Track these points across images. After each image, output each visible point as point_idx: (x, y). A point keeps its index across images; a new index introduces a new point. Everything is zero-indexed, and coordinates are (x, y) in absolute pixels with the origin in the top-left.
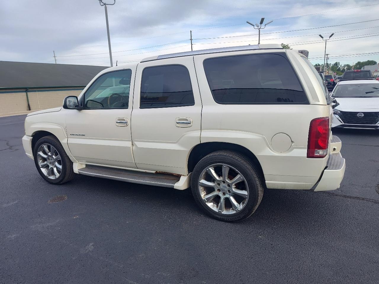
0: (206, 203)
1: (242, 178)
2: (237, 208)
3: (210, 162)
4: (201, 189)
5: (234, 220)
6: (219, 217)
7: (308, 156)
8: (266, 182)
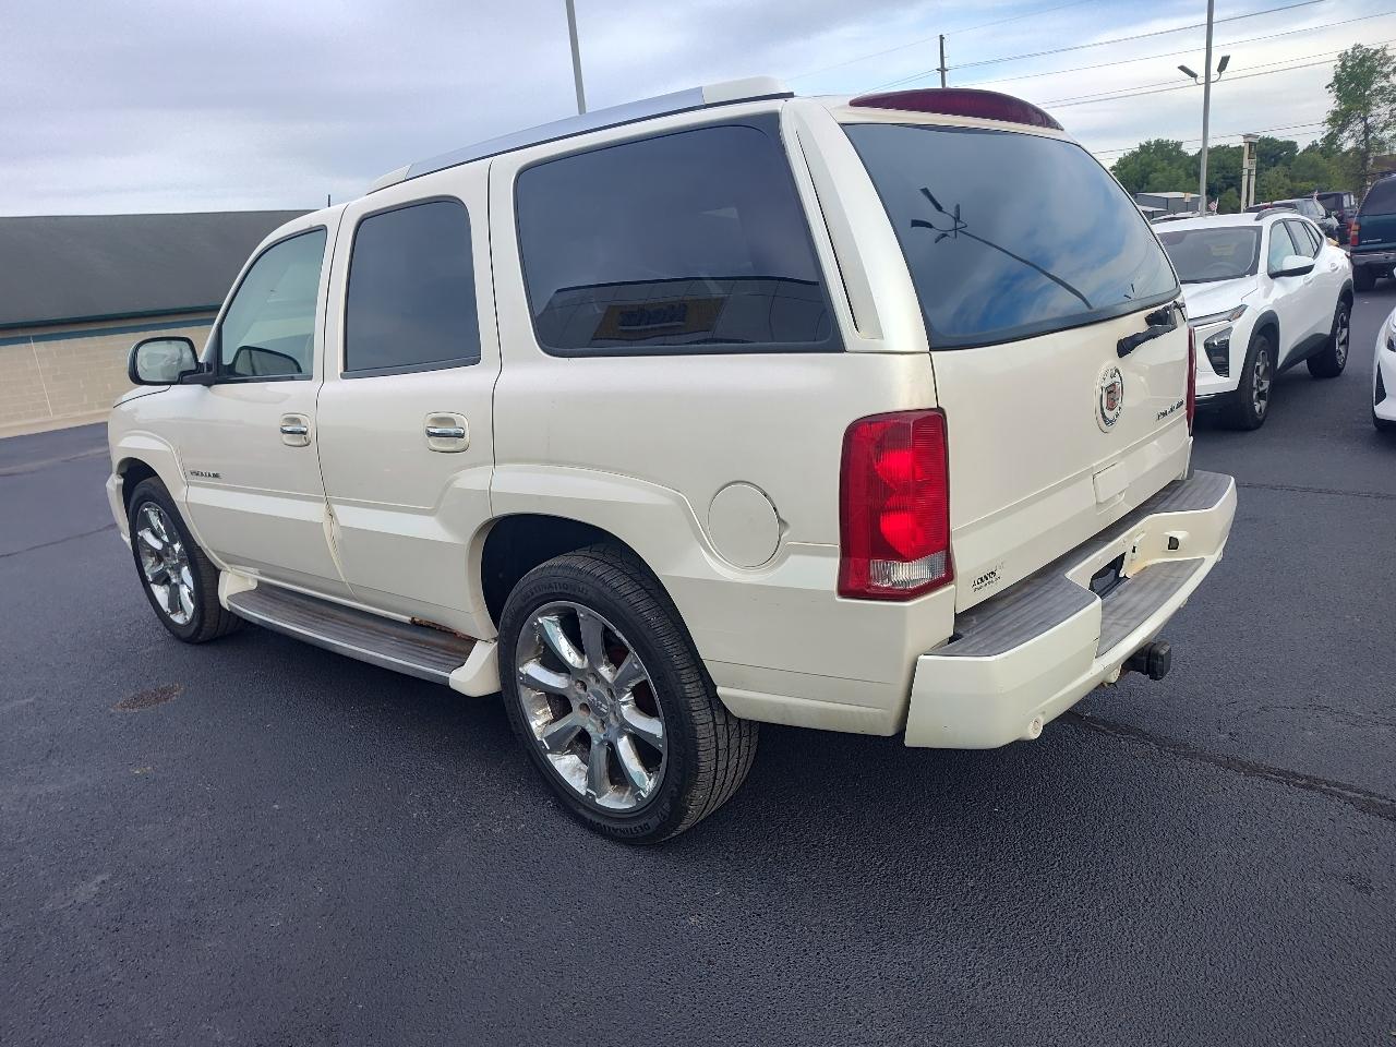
0: (549, 756)
1: (636, 666)
2: (639, 789)
3: (536, 595)
4: (527, 695)
5: (632, 836)
6: (588, 816)
7: (844, 591)
8: (720, 690)
